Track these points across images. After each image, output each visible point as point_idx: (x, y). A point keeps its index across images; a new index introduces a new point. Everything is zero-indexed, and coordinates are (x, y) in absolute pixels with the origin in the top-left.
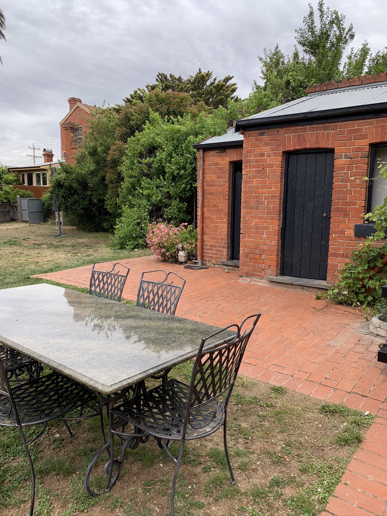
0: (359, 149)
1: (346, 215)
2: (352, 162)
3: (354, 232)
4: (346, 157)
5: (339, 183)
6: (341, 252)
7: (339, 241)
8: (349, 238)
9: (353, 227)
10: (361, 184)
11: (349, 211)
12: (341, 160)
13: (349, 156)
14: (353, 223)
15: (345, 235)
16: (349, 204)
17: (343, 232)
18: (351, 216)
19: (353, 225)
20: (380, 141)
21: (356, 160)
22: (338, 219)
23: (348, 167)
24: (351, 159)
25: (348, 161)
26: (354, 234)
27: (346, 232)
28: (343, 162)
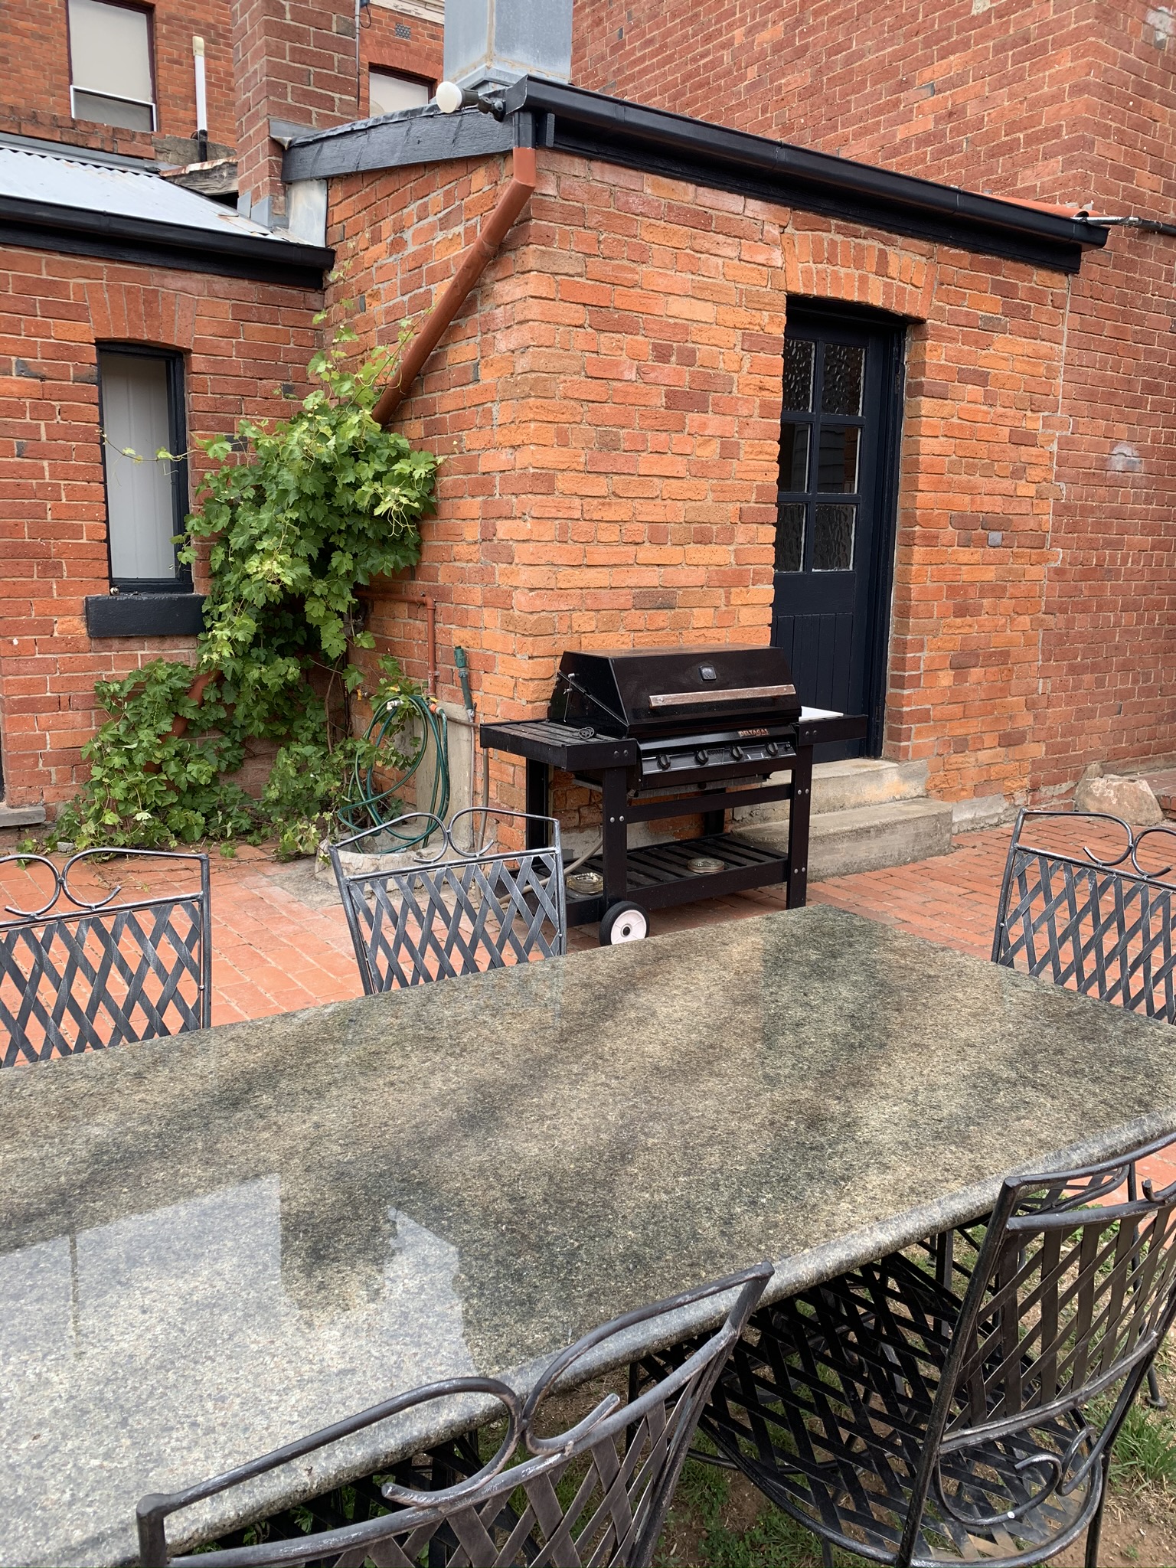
0: (62, 351)
1: (51, 568)
2: (46, 391)
3: (83, 624)
4: (25, 371)
5: (11, 460)
6: (48, 694)
7: (38, 656)
8: (70, 645)
9: (81, 609)
10: (88, 467)
11: (59, 555)
12: (7, 381)
13: (35, 371)
14: (75, 594)
15: (56, 634)
16: (58, 530)
17: (46, 627)
18: (68, 571)
19: (77, 601)
20: (127, 335)
21: (62, 388)
22: (23, 583)
23: (34, 408)
24: (42, 379)
25: (35, 385)
26: (84, 631)
27: (56, 626)
28: (15, 389)
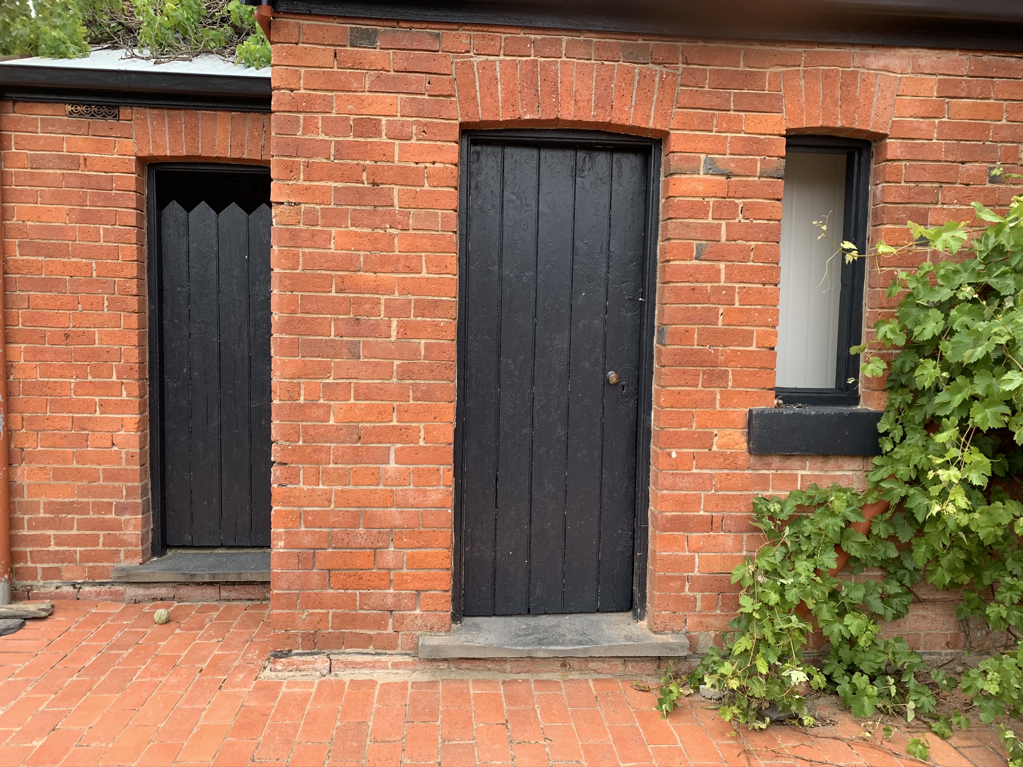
0: (753, 146)
1: (716, 378)
2: (732, 188)
3: (744, 439)
4: (713, 169)
5: (689, 263)
6: (702, 513)
7: (694, 471)
8: (728, 461)
9: (743, 421)
10: (765, 268)
11: (726, 363)
12: (693, 180)
13: (722, 168)
14: (739, 405)
15: (715, 448)
16: (727, 337)
17: (705, 440)
18: (734, 381)
19: (741, 413)
20: (820, 123)
21: (747, 185)
22: (688, 393)
23: (718, 207)
24: (728, 177)
25: (721, 183)
26: (745, 446)
27: (716, 439)
28: (700, 188)
